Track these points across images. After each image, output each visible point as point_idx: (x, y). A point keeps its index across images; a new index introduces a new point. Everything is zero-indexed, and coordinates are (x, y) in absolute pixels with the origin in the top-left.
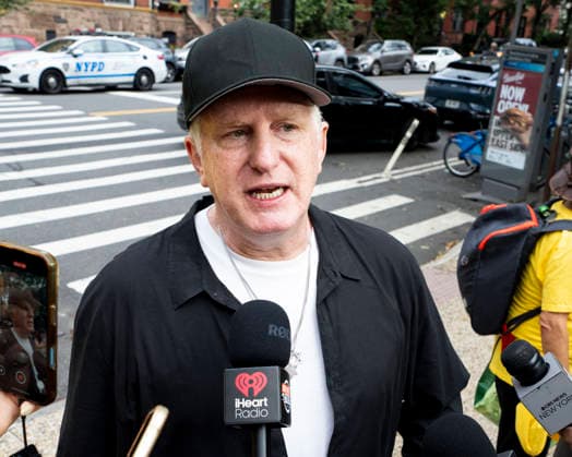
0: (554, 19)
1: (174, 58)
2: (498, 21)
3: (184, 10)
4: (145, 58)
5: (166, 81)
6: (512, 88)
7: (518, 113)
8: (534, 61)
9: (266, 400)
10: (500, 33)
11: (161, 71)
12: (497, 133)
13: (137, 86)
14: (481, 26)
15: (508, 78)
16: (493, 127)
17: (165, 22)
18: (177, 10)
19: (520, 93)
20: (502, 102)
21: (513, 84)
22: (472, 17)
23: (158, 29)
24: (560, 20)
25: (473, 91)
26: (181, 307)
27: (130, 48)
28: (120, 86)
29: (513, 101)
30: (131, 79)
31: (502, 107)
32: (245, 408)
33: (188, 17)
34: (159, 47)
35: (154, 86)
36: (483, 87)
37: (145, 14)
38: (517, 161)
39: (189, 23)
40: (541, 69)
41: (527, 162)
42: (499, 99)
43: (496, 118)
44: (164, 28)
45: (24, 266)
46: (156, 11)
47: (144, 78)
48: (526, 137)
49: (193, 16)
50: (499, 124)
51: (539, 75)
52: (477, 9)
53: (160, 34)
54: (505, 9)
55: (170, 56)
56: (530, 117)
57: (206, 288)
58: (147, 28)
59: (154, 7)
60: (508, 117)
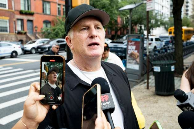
0: (136, 29)
1: (24, 47)
2: (121, 31)
3: (25, 33)
4: (14, 48)
5: (21, 55)
6: (132, 46)
7: (134, 53)
8: (137, 38)
9: (109, 102)
10: (122, 34)
11: (20, 51)
12: (129, 60)
13: (12, 57)
14: (116, 32)
15: (130, 44)
16: (128, 58)
17: (20, 37)
18: (23, 33)
19: (134, 47)
20: (129, 51)
21: (131, 45)
22: (113, 30)
23: (17, 39)
24: (138, 30)
25: (119, 49)
26: (73, 89)
27: (9, 45)
28: (6, 57)
29: (132, 50)
30: (10, 54)
31: (129, 52)
32: (104, 105)
33: (27, 35)
34: (18, 44)
35: (18, 56)
36: (122, 48)
37: (13, 35)
38: (137, 67)
39: (27, 37)
40: (139, 40)
41: (140, 67)
42: (128, 50)
43: (128, 55)
44: (19, 39)
45: (54, 61)
46: (16, 34)
47: (14, 54)
48: (138, 60)
49: (29, 35)
50: (129, 57)
51: (139, 42)
52: (114, 28)
53: (18, 41)
54: (122, 27)
55: (22, 47)
56: (138, 54)
57: (80, 82)
58: (13, 39)
59: (16, 33)
60: (132, 55)
